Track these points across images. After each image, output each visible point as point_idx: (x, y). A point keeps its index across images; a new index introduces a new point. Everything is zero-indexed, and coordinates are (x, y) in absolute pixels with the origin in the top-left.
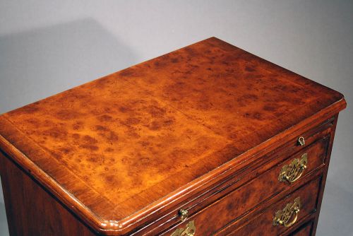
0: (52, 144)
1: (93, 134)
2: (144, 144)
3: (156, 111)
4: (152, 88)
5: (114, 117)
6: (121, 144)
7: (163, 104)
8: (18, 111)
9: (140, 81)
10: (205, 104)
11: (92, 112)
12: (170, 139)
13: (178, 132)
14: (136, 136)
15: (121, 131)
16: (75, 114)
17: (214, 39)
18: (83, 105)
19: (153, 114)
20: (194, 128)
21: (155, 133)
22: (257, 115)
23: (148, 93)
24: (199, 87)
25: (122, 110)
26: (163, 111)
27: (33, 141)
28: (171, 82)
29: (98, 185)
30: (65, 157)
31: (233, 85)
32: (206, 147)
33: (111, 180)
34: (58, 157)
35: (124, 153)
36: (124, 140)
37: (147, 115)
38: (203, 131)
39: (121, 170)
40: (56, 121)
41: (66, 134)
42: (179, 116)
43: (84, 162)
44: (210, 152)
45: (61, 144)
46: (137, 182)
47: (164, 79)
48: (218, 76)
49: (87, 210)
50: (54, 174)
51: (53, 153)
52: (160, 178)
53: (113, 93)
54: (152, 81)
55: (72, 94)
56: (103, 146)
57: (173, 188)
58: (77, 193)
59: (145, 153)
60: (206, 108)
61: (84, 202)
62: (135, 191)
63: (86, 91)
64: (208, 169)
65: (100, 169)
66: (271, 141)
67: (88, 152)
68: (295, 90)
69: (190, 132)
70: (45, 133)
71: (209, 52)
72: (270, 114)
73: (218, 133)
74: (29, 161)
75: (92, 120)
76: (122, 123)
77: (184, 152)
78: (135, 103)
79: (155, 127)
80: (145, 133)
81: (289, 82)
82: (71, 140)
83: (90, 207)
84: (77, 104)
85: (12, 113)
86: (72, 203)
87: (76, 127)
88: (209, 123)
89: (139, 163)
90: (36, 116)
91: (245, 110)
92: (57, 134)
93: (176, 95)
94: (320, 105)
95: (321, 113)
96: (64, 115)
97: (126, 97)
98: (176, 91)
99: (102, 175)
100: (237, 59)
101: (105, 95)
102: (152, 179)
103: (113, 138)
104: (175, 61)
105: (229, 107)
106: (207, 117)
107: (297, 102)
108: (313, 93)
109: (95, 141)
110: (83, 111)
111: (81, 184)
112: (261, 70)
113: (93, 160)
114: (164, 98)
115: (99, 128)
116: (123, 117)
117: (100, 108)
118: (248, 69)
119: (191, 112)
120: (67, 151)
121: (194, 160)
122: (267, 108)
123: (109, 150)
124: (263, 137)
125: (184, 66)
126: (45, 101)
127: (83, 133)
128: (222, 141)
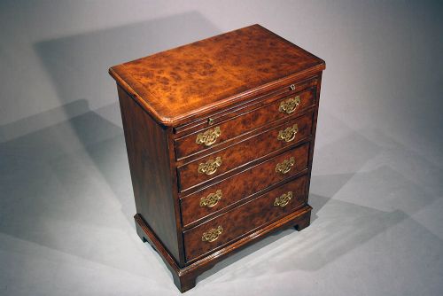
0: (144, 80)
1: (168, 77)
2: (195, 83)
3: (207, 65)
4: (209, 53)
5: (182, 68)
6: (182, 82)
7: (212, 62)
8: (129, 63)
9: (203, 49)
10: (237, 63)
11: (171, 65)
12: (211, 81)
13: (216, 77)
14: (192, 78)
15: (184, 75)
16: (160, 66)
17: (257, 25)
18: (166, 61)
19: (205, 67)
20: (226, 76)
21: (202, 78)
22: (266, 70)
23: (205, 55)
24: (237, 54)
25: (188, 64)
26: (211, 66)
27: (135, 79)
28: (221, 50)
29: (164, 101)
30: (150, 88)
31: (259, 53)
32: (230, 86)
33: (172, 100)
34: (146, 87)
35: (183, 87)
36: (184, 80)
37: (201, 67)
38: (231, 77)
39: (178, 94)
40: (149, 69)
41: (153, 75)
42: (220, 69)
43: (160, 90)
44: (231, 88)
45: (149, 81)
46: (186, 101)
47: (217, 48)
48: (251, 47)
49: (156, 113)
50: (142, 95)
51: (144, 85)
52: (198, 100)
53: (185, 55)
54: (210, 49)
55: (162, 55)
56: (172, 83)
57: (204, 104)
58: (152, 105)
59: (194, 87)
60: (238, 65)
61: (155, 109)
62: (184, 105)
63: (170, 53)
64: (227, 96)
65: (167, 94)
66: (269, 85)
67: (163, 85)
68: (295, 57)
69: (223, 77)
70: (142, 75)
71: (251, 33)
72: (274, 70)
73: (239, 79)
74: (130, 88)
75: (169, 69)
76: (186, 72)
77: (216, 88)
78: (196, 61)
79: (204, 74)
80: (197, 76)
81: (295, 52)
82: (155, 79)
83: (158, 111)
84: (163, 60)
85: (125, 64)
86: (149, 109)
87: (159, 73)
88: (236, 73)
89: (190, 91)
90: (139, 66)
91: (260, 67)
92: (148, 75)
93: (221, 58)
94: (308, 66)
95: (305, 71)
96: (154, 66)
97: (192, 57)
98: (222, 56)
99: (167, 97)
100: (267, 38)
101: (180, 56)
102: (194, 100)
103: (179, 79)
104: (228, 38)
105: (251, 65)
106: (235, 70)
107: (293, 64)
108: (305, 60)
109: (168, 80)
110: (165, 64)
111: (155, 100)
112: (280, 45)
113: (164, 89)
114: (214, 59)
115: (172, 73)
116: (187, 68)
117: (175, 63)
118: (271, 44)
119: (228, 67)
120: (151, 84)
121: (220, 92)
122: (273, 67)
123: (175, 85)
124: (264, 82)
125: (232, 42)
126: (144, 59)
127: (162, 76)
128: (240, 83)
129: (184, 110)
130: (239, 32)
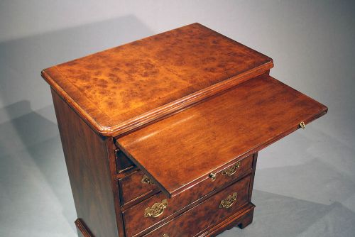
0: (80, 83)
1: (106, 78)
2: (136, 85)
3: (148, 66)
4: (150, 53)
5: (121, 69)
6: (122, 84)
7: (153, 62)
8: (64, 65)
9: (143, 48)
10: (180, 62)
11: (109, 66)
12: (153, 82)
13: (159, 78)
14: (132, 80)
15: (123, 77)
16: (98, 67)
17: (197, 24)
18: (104, 62)
19: (146, 67)
20: (170, 76)
21: (144, 79)
22: (212, 70)
23: (146, 55)
24: (180, 52)
25: (127, 65)
26: (153, 66)
27: (69, 82)
28: (162, 49)
29: (102, 107)
30: (86, 91)
31: (202, 52)
32: (175, 88)
33: (111, 105)
34: (82, 90)
35: (123, 90)
36: (124, 82)
37: (142, 68)
38: (175, 78)
39: (118, 99)
40: (85, 70)
41: (89, 77)
42: (162, 69)
43: (97, 94)
44: (176, 90)
45: (86, 84)
46: (127, 106)
47: (158, 47)
48: (193, 46)
49: (93, 121)
50: (77, 100)
51: (79, 89)
52: (141, 104)
53: (124, 55)
54: (150, 49)
55: (99, 55)
56: (111, 85)
57: (148, 110)
58: (88, 111)
59: (136, 90)
60: (181, 65)
61: (92, 116)
62: (125, 111)
63: (108, 53)
65: (106, 98)
66: (218, 85)
67: (101, 88)
68: (241, 55)
69: (167, 78)
70: (77, 77)
71: (192, 32)
72: (221, 69)
73: (184, 80)
74: (64, 93)
75: (108, 70)
76: (126, 73)
77: (160, 90)
78: (137, 61)
79: (146, 75)
80: (138, 78)
81: (239, 50)
82: (92, 81)
83: (95, 119)
84: (100, 61)
85: (59, 66)
86: (85, 117)
87: (97, 74)
88: (180, 73)
89: (131, 95)
90: (75, 68)
91: (205, 66)
92: (84, 78)
93: (163, 57)
94: (256, 65)
95: (255, 70)
96: (90, 67)
97: (131, 57)
98: (164, 55)
99: (106, 101)
100: (208, 36)
101: (119, 56)
102: (136, 104)
103: (118, 80)
104: (168, 37)
105: (196, 65)
106: (179, 70)
107: (241, 62)
108: (252, 57)
109: (106, 82)
110: (103, 65)
111: (92, 106)
112: (223, 43)
113: (103, 93)
114: (155, 58)
115: (111, 75)
116: (127, 69)
117: (114, 64)
118: (214, 42)
119: (170, 67)
120: (88, 87)
121: (165, 95)
122: (219, 66)
123: (114, 88)
124: (212, 83)
125: (173, 40)
126: (81, 59)
127: (100, 78)
128: (186, 84)
129: (125, 117)
130: (179, 31)
